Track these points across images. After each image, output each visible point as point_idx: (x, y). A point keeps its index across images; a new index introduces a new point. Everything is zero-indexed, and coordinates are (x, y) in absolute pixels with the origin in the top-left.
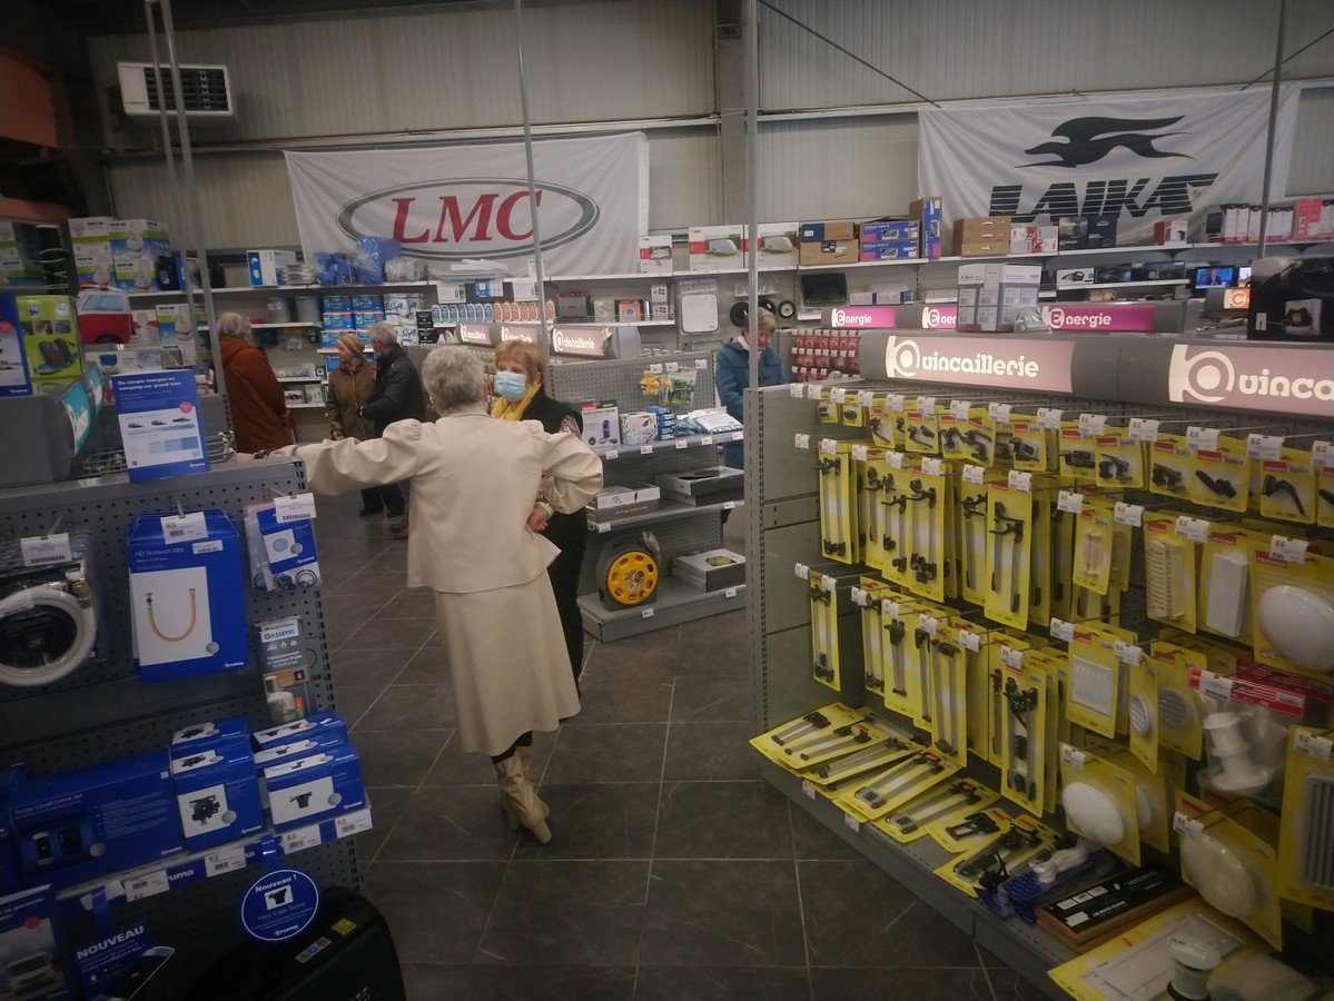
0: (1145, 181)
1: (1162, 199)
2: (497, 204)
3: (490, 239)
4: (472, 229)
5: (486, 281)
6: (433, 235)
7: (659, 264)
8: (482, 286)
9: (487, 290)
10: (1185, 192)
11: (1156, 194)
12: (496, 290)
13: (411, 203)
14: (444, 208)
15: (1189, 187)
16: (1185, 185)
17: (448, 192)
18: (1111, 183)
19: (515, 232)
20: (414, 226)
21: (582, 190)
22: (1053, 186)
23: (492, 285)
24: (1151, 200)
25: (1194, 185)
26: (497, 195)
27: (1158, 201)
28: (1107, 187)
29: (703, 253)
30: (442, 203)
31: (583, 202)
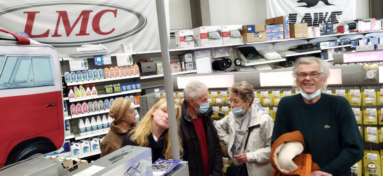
0: (327, 13)
1: (331, 19)
2: (92, 16)
3: (88, 34)
4: (77, 29)
5: (101, 56)
6: (52, 32)
7: (189, 44)
8: (99, 59)
9: (102, 61)
10: (335, 17)
11: (330, 17)
12: (107, 61)
13: (37, 15)
14: (59, 17)
15: (336, 15)
16: (335, 15)
17: (62, 8)
18: (320, 13)
19: (103, 30)
20: (38, 27)
21: (138, 10)
22: (306, 14)
23: (105, 58)
24: (329, 19)
25: (338, 15)
26: (92, 11)
27: (330, 20)
28: (318, 15)
29: (207, 38)
30: (58, 14)
31: (139, 15)
